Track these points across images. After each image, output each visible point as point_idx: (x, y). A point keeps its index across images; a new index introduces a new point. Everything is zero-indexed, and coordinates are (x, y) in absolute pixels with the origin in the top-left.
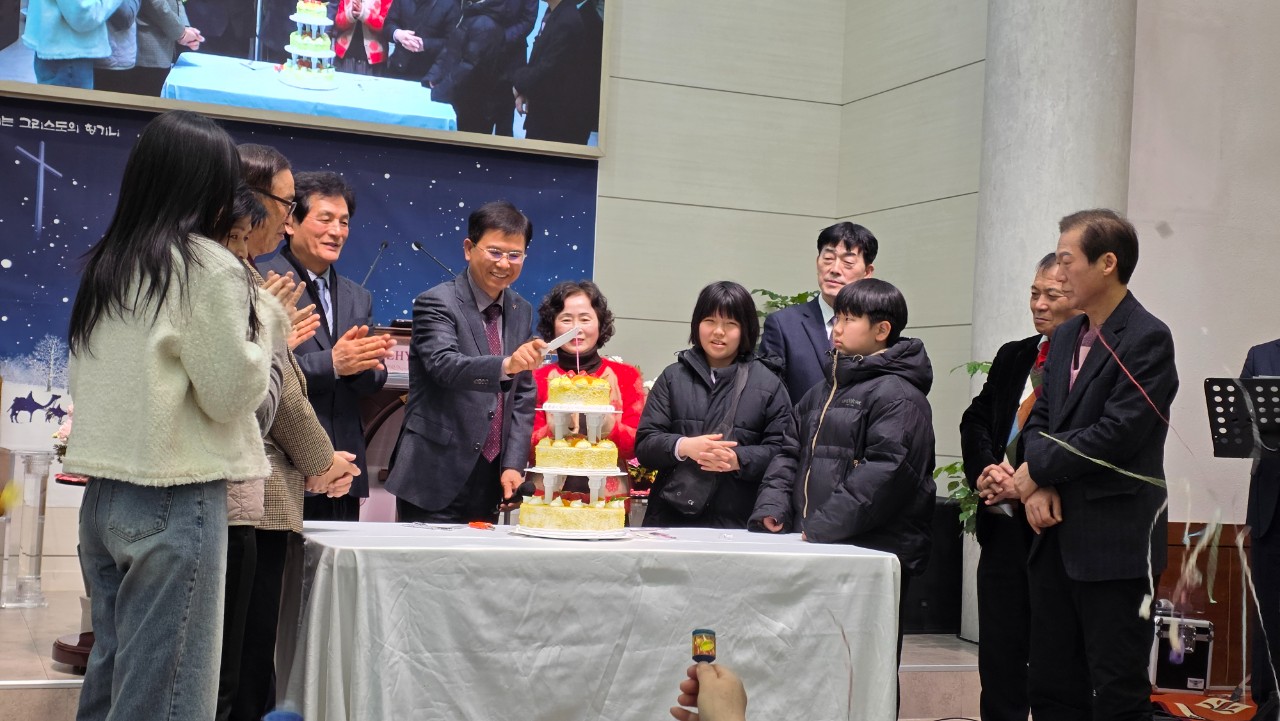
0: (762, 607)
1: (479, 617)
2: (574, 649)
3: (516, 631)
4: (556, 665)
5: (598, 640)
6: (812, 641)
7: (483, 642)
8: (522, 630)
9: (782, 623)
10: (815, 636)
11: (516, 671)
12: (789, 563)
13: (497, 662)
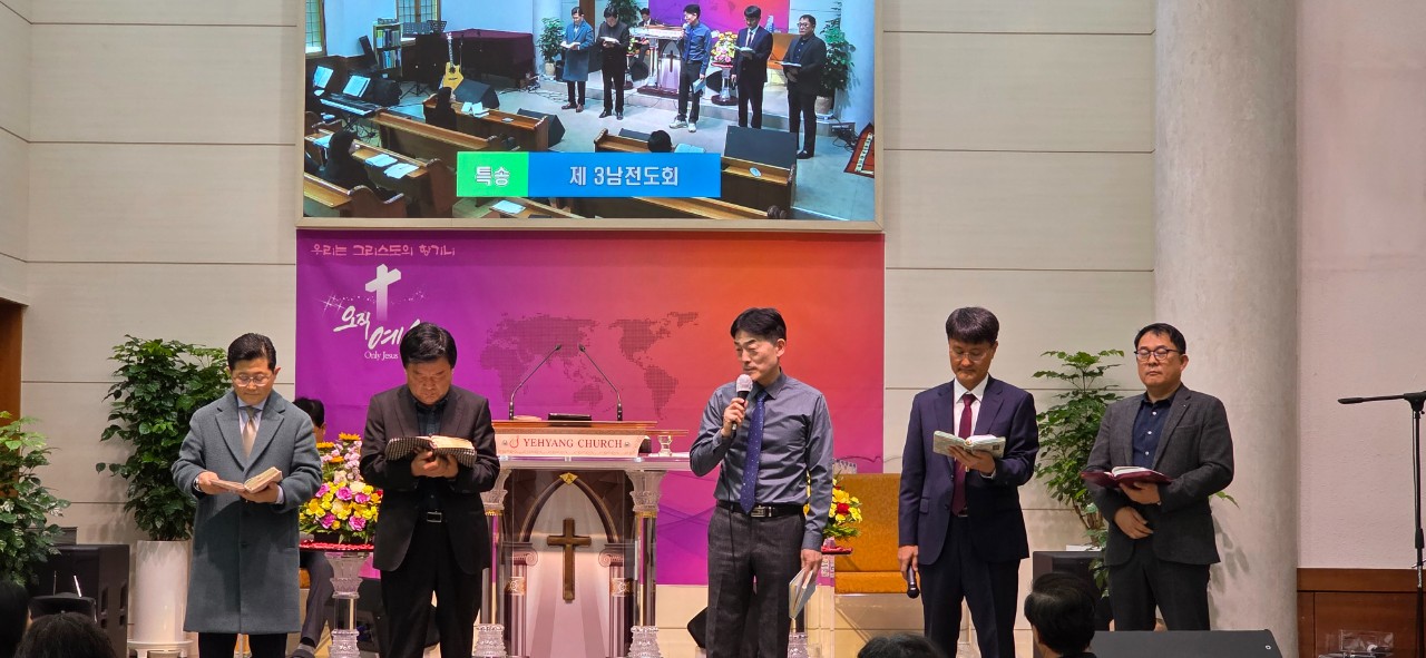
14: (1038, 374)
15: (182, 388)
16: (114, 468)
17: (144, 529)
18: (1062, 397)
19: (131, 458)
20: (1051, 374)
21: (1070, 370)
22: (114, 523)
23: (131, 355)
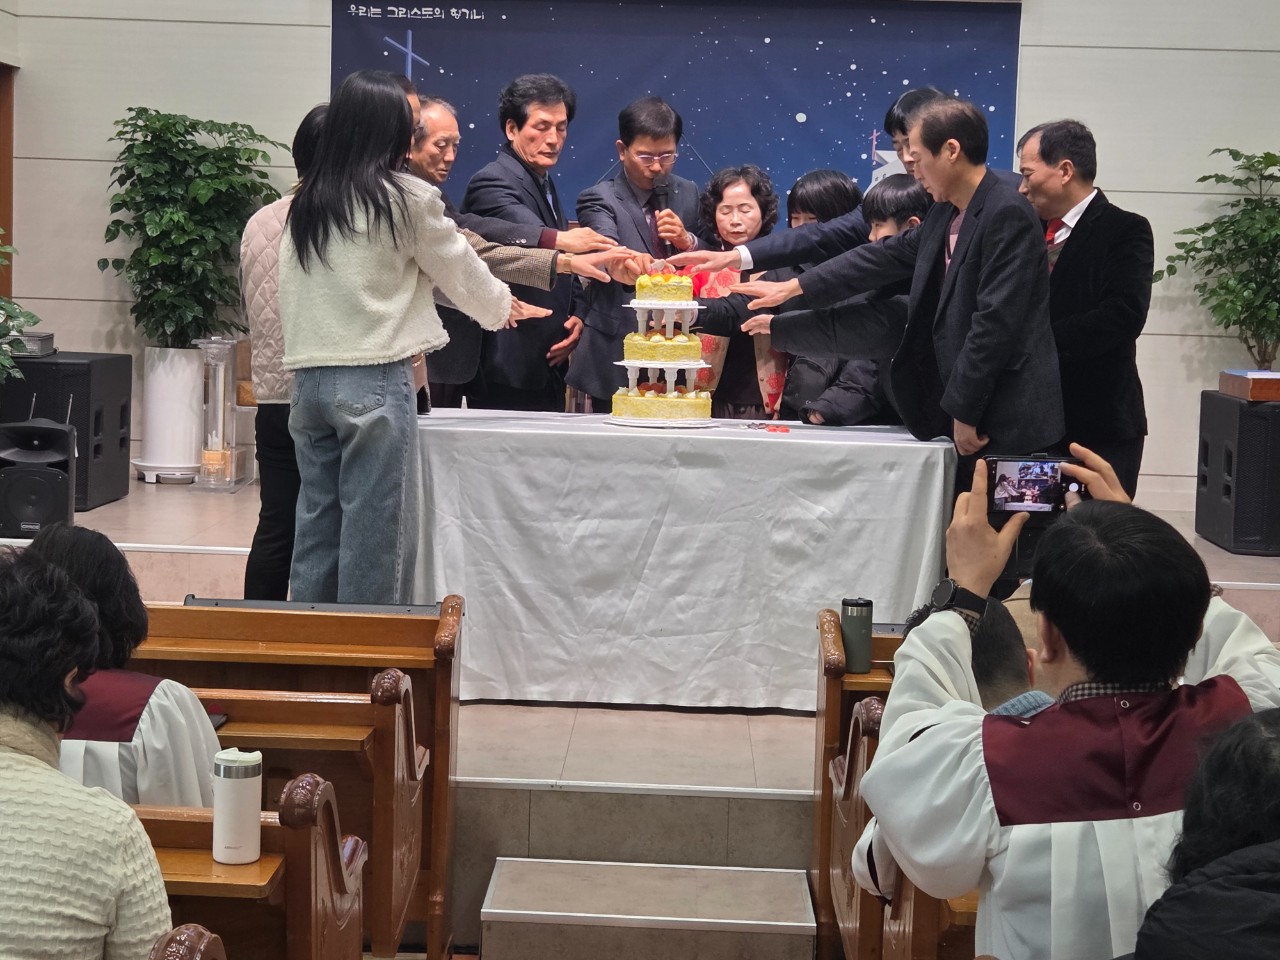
0: (802, 492)
1: (522, 491)
2: (612, 522)
3: (557, 504)
4: (594, 535)
5: (636, 515)
6: (855, 525)
7: (526, 513)
8: (563, 504)
9: (822, 507)
10: (857, 520)
11: (558, 539)
12: (830, 450)
13: (539, 530)
14: (1204, 179)
15: (196, 170)
16: (118, 264)
17: (150, 336)
18: (1233, 205)
19: (137, 251)
20: (1220, 179)
21: (1240, 175)
22: (121, 327)
23: (134, 132)
